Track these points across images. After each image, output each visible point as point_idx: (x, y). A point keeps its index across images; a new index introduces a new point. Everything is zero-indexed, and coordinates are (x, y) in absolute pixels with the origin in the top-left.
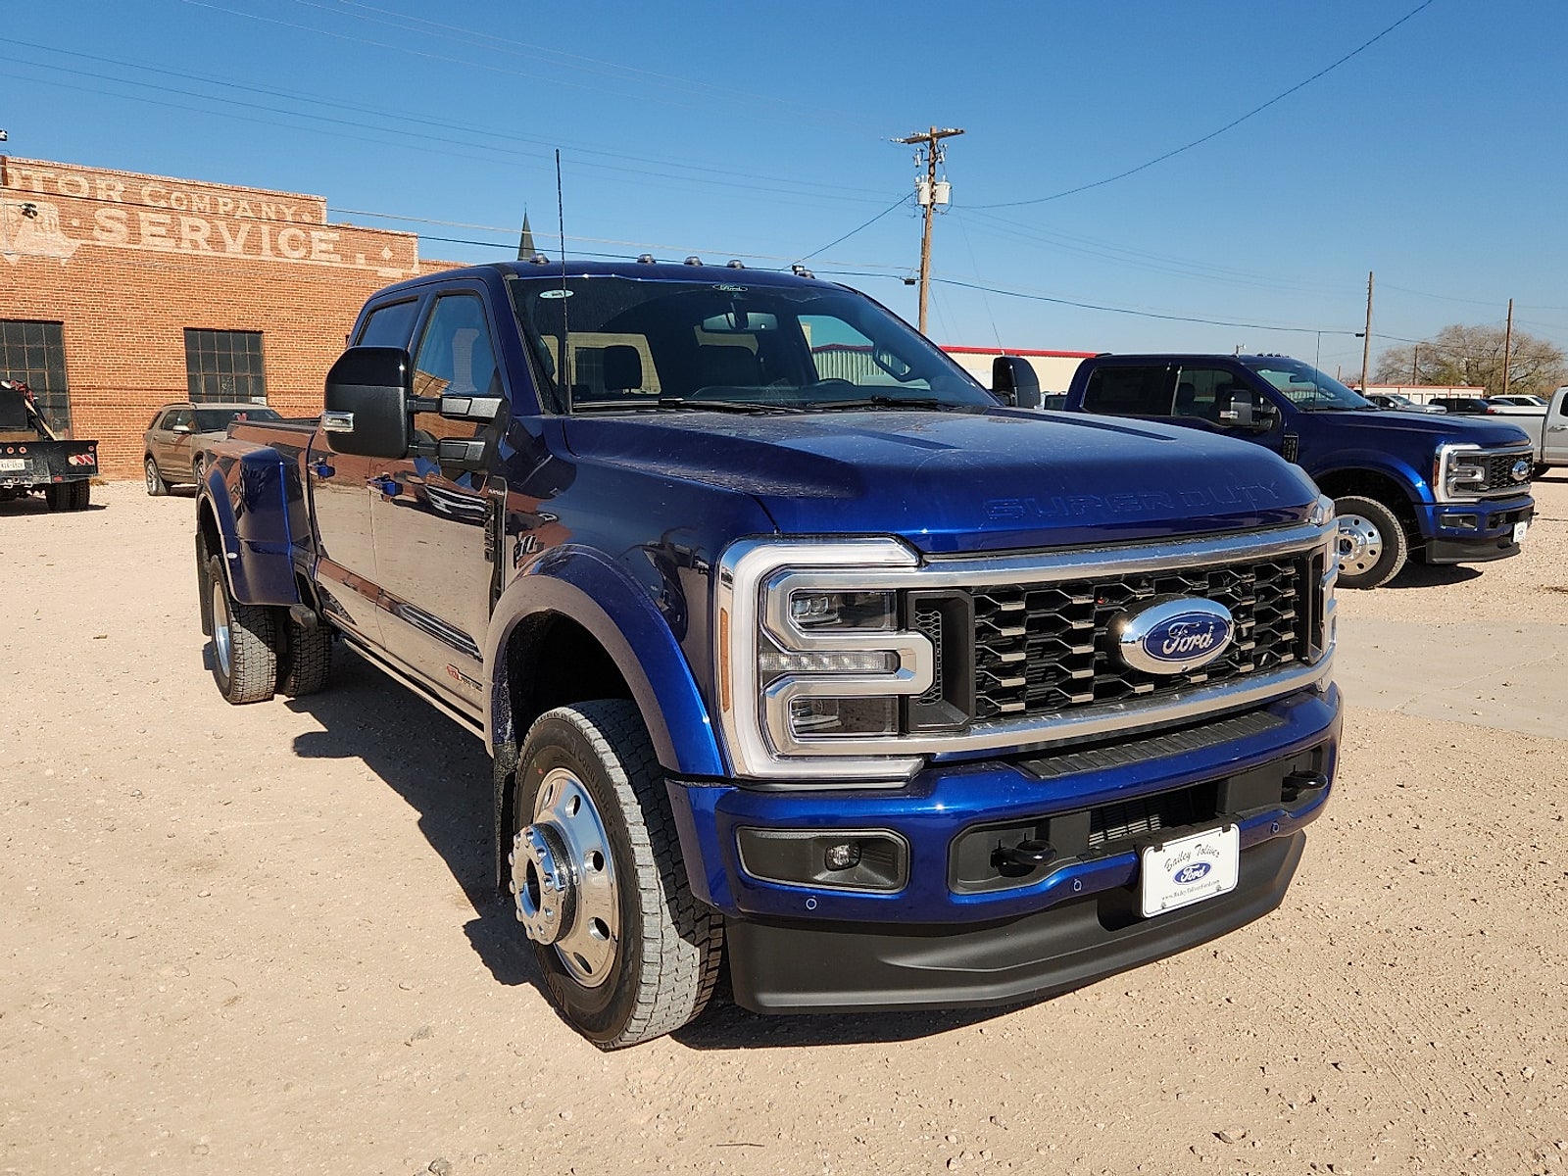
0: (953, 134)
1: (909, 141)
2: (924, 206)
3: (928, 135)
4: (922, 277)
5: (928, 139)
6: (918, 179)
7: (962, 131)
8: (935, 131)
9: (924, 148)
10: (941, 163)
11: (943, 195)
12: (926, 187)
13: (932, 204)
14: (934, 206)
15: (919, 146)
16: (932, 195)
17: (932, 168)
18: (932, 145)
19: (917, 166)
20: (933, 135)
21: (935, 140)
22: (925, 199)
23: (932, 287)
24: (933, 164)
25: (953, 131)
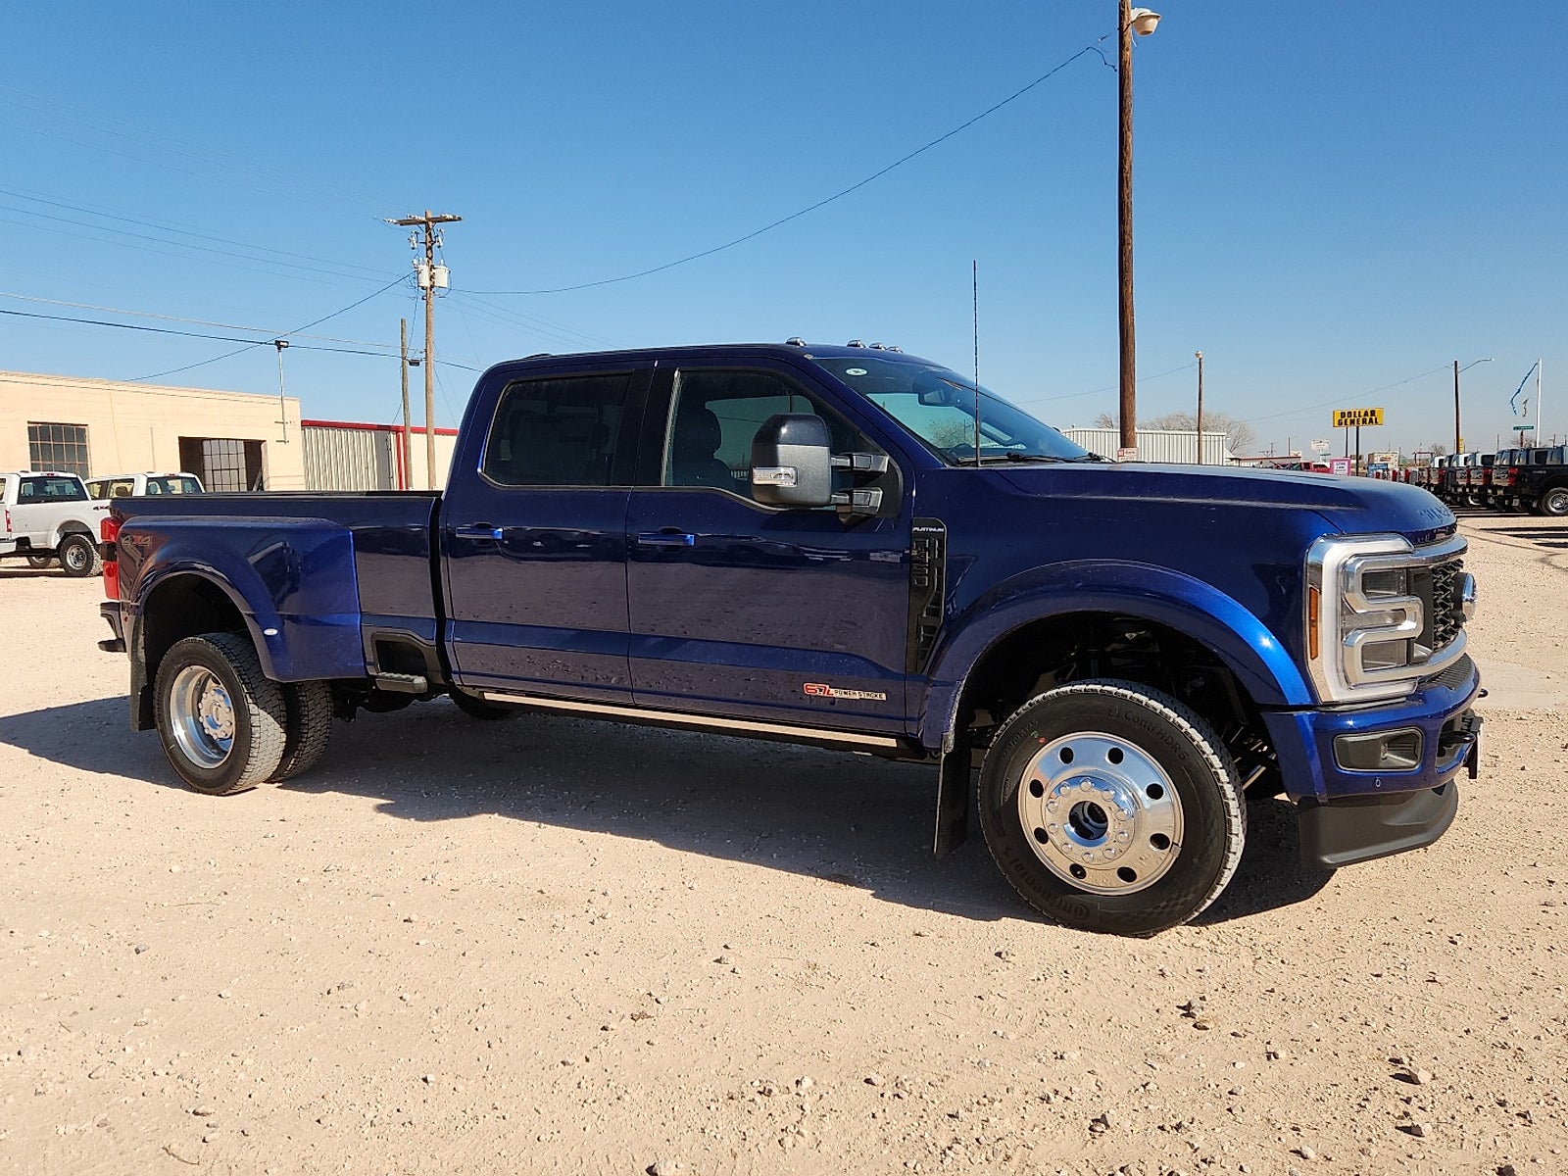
0: (450, 220)
1: (402, 223)
2: (423, 288)
3: (424, 219)
4: (426, 358)
5: (424, 222)
6: (415, 262)
7: (460, 219)
8: (430, 216)
9: (419, 231)
10: (439, 247)
11: (442, 279)
12: (425, 269)
13: (432, 287)
14: (433, 290)
15: (414, 228)
16: (432, 277)
17: (429, 252)
18: (428, 229)
19: (413, 248)
20: (430, 220)
21: (430, 223)
22: (426, 283)
23: (436, 368)
24: (430, 248)
25: (451, 217)
